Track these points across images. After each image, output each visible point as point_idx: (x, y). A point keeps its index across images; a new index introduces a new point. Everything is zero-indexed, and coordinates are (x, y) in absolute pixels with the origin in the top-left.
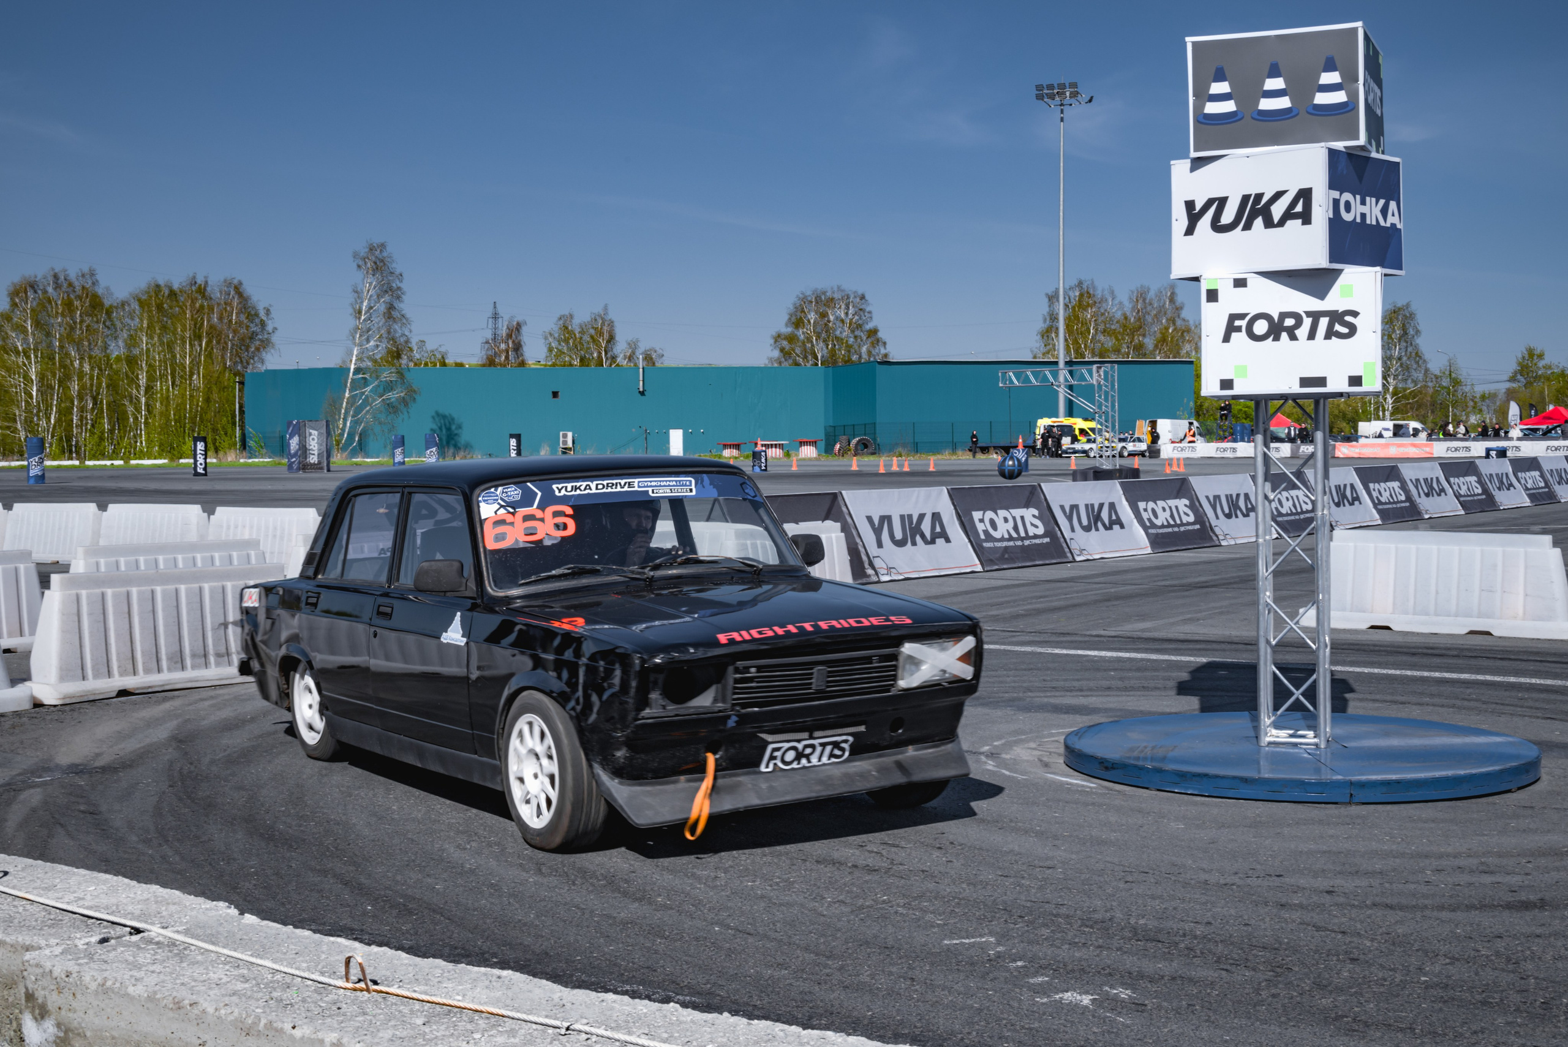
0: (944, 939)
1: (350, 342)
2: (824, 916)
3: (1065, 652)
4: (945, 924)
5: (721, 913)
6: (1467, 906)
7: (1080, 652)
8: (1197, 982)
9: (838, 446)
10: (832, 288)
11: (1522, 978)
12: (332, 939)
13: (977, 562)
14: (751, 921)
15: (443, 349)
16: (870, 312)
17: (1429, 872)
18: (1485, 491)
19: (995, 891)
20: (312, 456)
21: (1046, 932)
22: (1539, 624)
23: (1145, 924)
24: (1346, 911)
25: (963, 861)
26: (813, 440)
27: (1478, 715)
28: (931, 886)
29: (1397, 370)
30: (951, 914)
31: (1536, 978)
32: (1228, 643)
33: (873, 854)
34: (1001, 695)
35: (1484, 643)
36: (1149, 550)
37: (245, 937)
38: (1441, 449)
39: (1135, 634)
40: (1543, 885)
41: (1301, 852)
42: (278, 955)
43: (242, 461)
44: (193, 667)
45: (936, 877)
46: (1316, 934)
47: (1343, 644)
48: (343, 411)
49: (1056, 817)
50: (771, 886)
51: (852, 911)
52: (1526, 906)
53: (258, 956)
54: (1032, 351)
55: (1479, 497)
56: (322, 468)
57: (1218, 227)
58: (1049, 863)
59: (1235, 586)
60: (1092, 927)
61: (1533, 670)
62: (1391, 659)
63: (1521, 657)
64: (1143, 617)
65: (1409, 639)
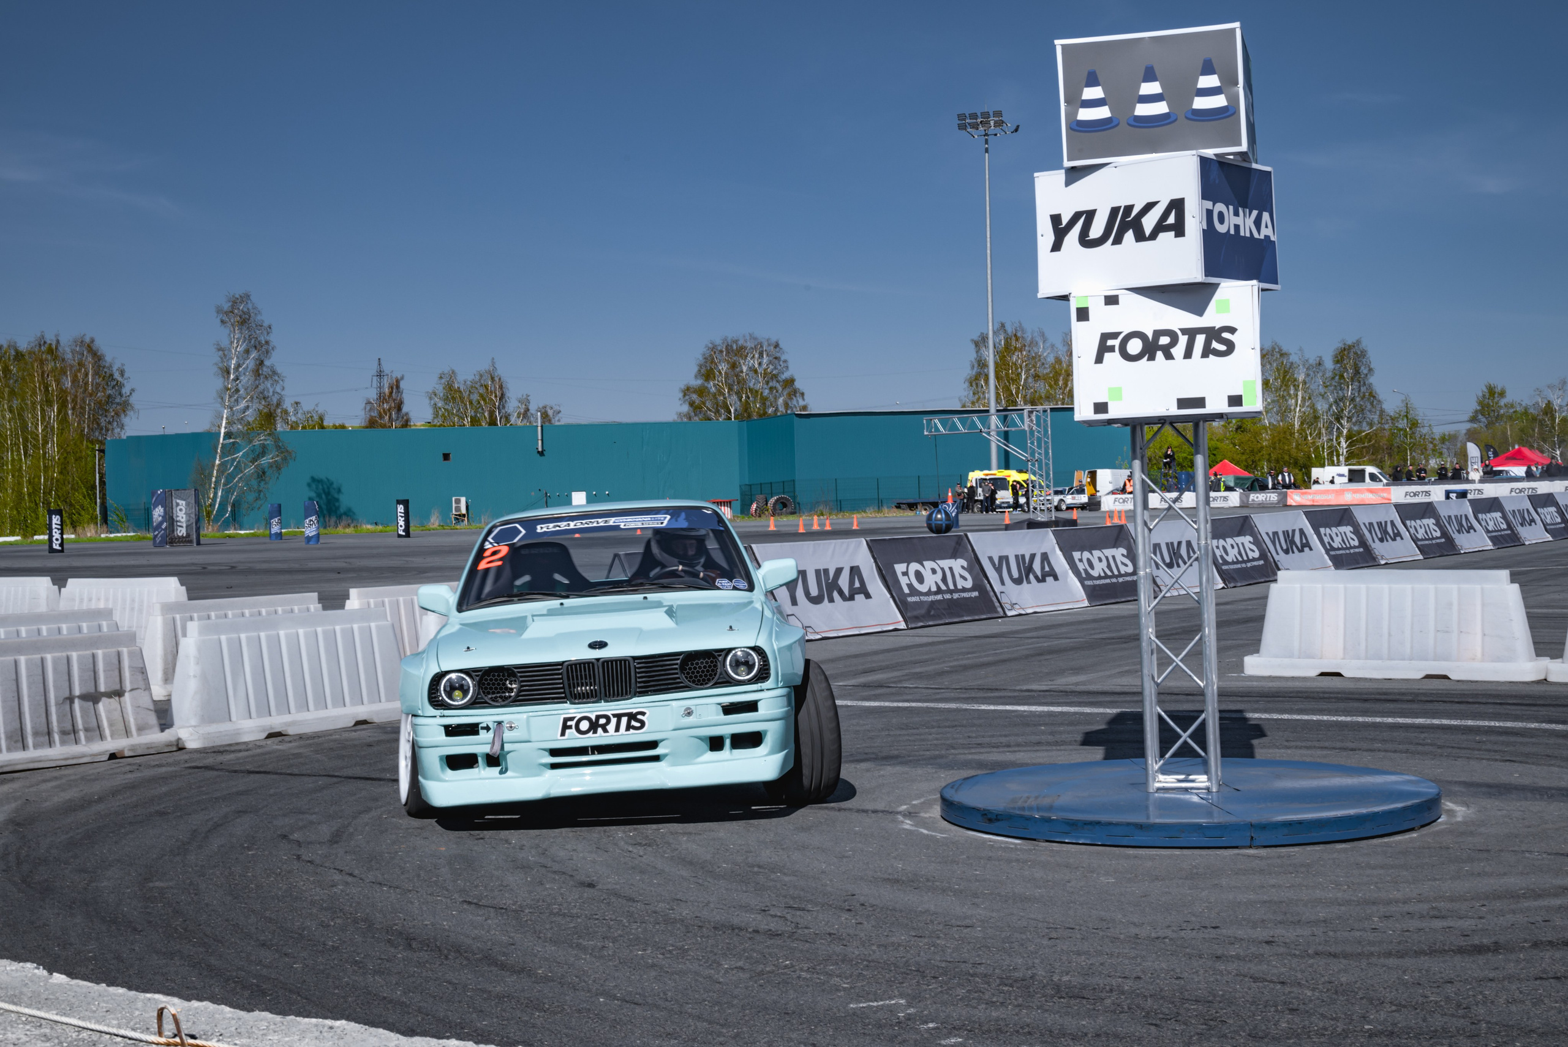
0: (850, 1003)
1: (219, 405)
2: (719, 983)
3: (992, 707)
4: (851, 988)
5: (607, 983)
6: (1415, 951)
7: (1008, 708)
8: (1123, 1038)
9: (754, 506)
10: (744, 336)
11: (1473, 1023)
12: (149, 995)
13: (901, 619)
14: (639, 990)
15: (320, 410)
16: (785, 361)
17: (1376, 919)
18: (1445, 534)
19: (908, 952)
20: (179, 529)
21: (961, 992)
22: (1498, 665)
23: (1070, 981)
24: (1286, 961)
25: (874, 923)
26: (728, 500)
27: (1433, 759)
28: (839, 949)
29: (1350, 412)
30: (858, 977)
31: (1488, 1022)
32: (1168, 694)
33: (777, 919)
34: (922, 753)
35: (1441, 687)
36: (1086, 603)
37: (51, 997)
38: (1400, 494)
39: (1068, 688)
40: (1498, 929)
41: (1239, 903)
42: (87, 1013)
43: (103, 536)
44: (35, 747)
45: (844, 939)
46: (1254, 985)
47: (1291, 692)
48: (214, 479)
49: (977, 875)
50: (663, 954)
51: (751, 978)
52: (1479, 950)
53: (65, 1015)
54: (960, 400)
55: (1438, 541)
56: (191, 542)
57: (1086, 242)
58: (967, 922)
59: (1177, 637)
60: (1011, 986)
61: (1492, 713)
62: (1342, 705)
63: (1479, 700)
64: (1077, 670)
65: (1361, 685)
